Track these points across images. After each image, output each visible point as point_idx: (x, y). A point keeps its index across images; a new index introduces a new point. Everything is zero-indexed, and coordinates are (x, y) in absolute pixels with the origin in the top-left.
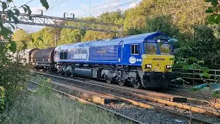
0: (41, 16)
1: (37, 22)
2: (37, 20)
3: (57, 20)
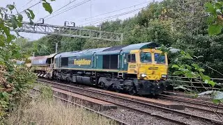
0: (42, 25)
1: (38, 30)
2: (38, 29)
3: (58, 29)
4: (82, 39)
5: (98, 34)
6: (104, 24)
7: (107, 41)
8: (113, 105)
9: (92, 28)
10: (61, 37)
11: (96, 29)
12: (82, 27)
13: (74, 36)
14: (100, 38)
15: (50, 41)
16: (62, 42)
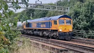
1: (21, 7)
4: (46, 11)
5: (55, 8)
6: (58, 2)
7: (60, 12)
8: (65, 49)
9: (51, 4)
10: (34, 10)
11: (54, 5)
12: (46, 4)
13: (41, 9)
14: (56, 10)
15: (27, 13)
16: (34, 13)
